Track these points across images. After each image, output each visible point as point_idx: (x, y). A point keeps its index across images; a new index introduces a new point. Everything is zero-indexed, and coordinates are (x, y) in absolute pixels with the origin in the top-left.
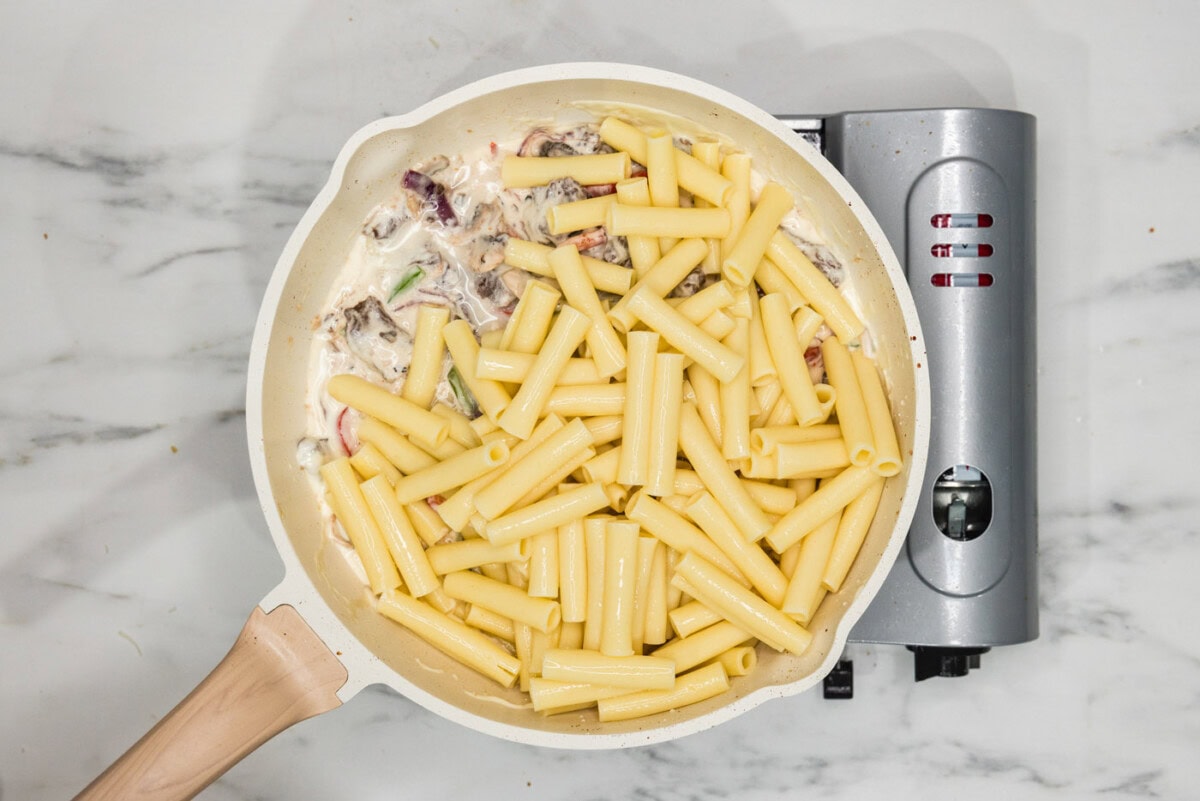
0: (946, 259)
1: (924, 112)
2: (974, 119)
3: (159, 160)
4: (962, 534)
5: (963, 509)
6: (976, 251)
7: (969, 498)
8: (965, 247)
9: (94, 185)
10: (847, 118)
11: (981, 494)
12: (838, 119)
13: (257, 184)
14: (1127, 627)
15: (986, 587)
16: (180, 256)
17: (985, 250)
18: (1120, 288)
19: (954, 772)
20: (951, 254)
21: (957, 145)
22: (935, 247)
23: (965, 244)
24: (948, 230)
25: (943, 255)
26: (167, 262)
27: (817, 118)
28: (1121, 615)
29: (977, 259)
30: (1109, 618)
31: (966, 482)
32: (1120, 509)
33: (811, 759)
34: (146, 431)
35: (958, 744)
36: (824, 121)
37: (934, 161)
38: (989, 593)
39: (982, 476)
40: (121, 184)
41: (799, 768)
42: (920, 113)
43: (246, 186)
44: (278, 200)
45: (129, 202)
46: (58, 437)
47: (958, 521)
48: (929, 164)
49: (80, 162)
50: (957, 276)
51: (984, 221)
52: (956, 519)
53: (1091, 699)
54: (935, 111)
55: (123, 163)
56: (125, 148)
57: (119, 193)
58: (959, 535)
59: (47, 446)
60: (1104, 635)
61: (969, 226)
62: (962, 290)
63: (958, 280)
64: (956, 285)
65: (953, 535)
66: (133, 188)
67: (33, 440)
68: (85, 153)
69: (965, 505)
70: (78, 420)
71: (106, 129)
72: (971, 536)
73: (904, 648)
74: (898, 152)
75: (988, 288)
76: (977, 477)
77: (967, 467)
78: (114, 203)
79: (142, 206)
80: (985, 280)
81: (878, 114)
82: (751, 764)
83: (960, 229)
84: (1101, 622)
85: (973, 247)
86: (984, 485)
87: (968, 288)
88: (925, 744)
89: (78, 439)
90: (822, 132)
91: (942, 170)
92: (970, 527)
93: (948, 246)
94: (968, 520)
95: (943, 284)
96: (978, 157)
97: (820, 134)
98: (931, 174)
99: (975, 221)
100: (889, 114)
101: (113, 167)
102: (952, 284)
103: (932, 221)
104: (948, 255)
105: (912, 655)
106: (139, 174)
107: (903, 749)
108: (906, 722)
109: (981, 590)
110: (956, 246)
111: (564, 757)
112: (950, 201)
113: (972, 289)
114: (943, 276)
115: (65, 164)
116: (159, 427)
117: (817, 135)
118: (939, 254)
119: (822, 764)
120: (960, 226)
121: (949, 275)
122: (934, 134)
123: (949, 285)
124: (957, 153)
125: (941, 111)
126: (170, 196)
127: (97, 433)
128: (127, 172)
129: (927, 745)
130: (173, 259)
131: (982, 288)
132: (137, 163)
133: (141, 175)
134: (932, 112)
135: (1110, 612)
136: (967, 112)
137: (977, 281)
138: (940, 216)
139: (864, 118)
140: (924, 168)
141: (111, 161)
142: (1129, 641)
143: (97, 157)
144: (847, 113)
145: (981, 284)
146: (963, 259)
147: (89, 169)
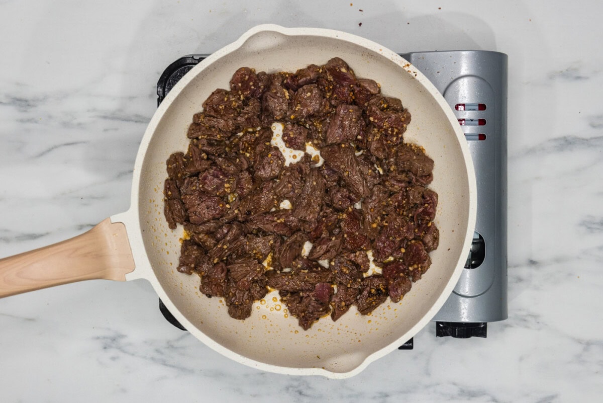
1: (452, 52)
2: (477, 55)
3: (45, 99)
4: (469, 266)
6: (477, 122)
7: (473, 247)
8: (472, 120)
9: (11, 112)
10: (413, 55)
11: (479, 245)
12: (408, 56)
13: (94, 110)
14: (538, 323)
15: (481, 293)
16: (56, 147)
17: (482, 122)
19: (453, 398)
20: (465, 124)
21: (467, 69)
23: (472, 118)
26: (49, 150)
28: (535, 316)
29: (478, 126)
30: (529, 319)
32: (532, 263)
33: (380, 393)
34: (41, 236)
35: (454, 384)
37: (457, 77)
38: (483, 295)
40: (25, 111)
41: (374, 398)
42: (450, 52)
43: (88, 111)
44: (105, 117)
45: (29, 120)
48: (454, 78)
49: (4, 101)
50: (468, 135)
51: (482, 107)
53: (521, 359)
55: (26, 101)
56: (28, 93)
57: (25, 116)
60: (526, 327)
61: (474, 110)
62: (471, 142)
63: (469, 137)
66: (32, 113)
68: (7, 96)
70: (6, 231)
71: (18, 84)
72: (474, 266)
74: (438, 72)
75: (484, 141)
76: (478, 236)
78: (22, 121)
79: (36, 122)
80: (482, 137)
81: (428, 53)
82: (350, 396)
84: (525, 320)
85: (476, 120)
86: (482, 241)
87: (474, 141)
89: (7, 240)
91: (461, 81)
92: (474, 262)
93: (463, 120)
94: (472, 258)
96: (476, 74)
98: (455, 83)
99: (477, 107)
100: (434, 53)
101: (21, 103)
103: (455, 108)
106: (34, 106)
107: (427, 387)
108: (428, 373)
109: (478, 294)
110: (466, 120)
112: (464, 97)
116: (47, 234)
119: (387, 396)
120: (471, 110)
122: (457, 64)
124: (467, 73)
125: (460, 52)
126: (50, 117)
127: (16, 237)
128: (28, 105)
129: (439, 384)
130: (53, 148)
131: (480, 141)
132: (34, 101)
133: (36, 106)
134: (456, 52)
135: (530, 315)
136: (473, 52)
137: (478, 137)
138: (460, 105)
139: (421, 55)
140: (452, 80)
141: (20, 100)
142: (539, 330)
143: (13, 98)
144: (412, 53)
145: (480, 139)
146: (470, 126)
147: (9, 104)
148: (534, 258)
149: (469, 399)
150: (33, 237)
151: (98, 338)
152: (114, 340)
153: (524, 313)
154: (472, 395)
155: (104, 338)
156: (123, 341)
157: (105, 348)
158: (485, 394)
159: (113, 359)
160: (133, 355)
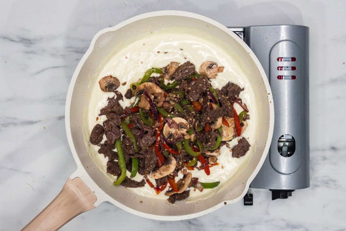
0: (282, 71)
2: (291, 28)
3: (41, 39)
5: (287, 147)
6: (291, 69)
7: (289, 144)
8: (287, 67)
9: (20, 47)
10: (252, 28)
11: (292, 143)
12: (249, 28)
13: (71, 47)
14: (335, 185)
15: (294, 171)
16: (47, 69)
17: (293, 68)
18: (334, 81)
19: (282, 228)
20: (283, 69)
21: (285, 36)
22: (278, 67)
23: (287, 66)
24: (282, 62)
25: (281, 70)
26: (43, 71)
27: (242, 28)
28: (334, 181)
29: (291, 71)
30: (330, 182)
31: (288, 139)
32: (333, 148)
33: (238, 224)
34: (36, 122)
35: (283, 220)
36: (244, 29)
37: (278, 41)
38: (295, 173)
39: (293, 137)
40: (28, 47)
41: (234, 227)
42: (274, 26)
43: (67, 48)
44: (77, 52)
45: (31, 52)
46: (9, 124)
47: (285, 151)
48: (276, 42)
49: (16, 40)
50: (285, 76)
51: (293, 59)
52: (285, 150)
53: (324, 206)
55: (29, 40)
56: (30, 36)
58: (285, 155)
59: (6, 127)
60: (328, 187)
61: (289, 61)
62: (286, 80)
63: (285, 77)
66: (33, 48)
67: (1, 125)
68: (18, 37)
70: (15, 118)
71: (25, 30)
72: (289, 156)
73: (268, 190)
74: (267, 38)
75: (295, 80)
76: (291, 138)
77: (288, 135)
78: (27, 52)
79: (35, 53)
80: (293, 77)
81: (261, 27)
82: (220, 226)
83: (286, 62)
84: (327, 183)
85: (290, 67)
86: (293, 140)
87: (288, 80)
88: (273, 220)
89: (15, 124)
90: (244, 32)
91: (280, 44)
92: (289, 153)
93: (282, 67)
94: (288, 151)
95: (281, 79)
96: (291, 40)
97: (243, 33)
98: (277, 45)
99: (291, 59)
100: (264, 27)
101: (26, 41)
102: (283, 79)
103: (277, 60)
104: (282, 70)
105: (271, 192)
106: (34, 44)
107: (267, 221)
108: (267, 213)
109: (292, 172)
110: (285, 67)
111: (163, 223)
112: (283, 53)
113: (290, 80)
114: (281, 76)
115: (12, 40)
116: (40, 121)
117: (242, 33)
118: (280, 70)
119: (242, 226)
120: (286, 61)
121: (283, 76)
122: (278, 33)
123: (282, 79)
124: (285, 39)
125: (280, 26)
126: (44, 50)
127: (21, 123)
128: (31, 43)
130: (45, 69)
132: (34, 40)
134: (277, 26)
135: (330, 180)
136: (288, 26)
138: (280, 58)
139: (256, 28)
140: (275, 43)
141: (26, 40)
142: (336, 189)
143: (22, 38)
144: (251, 26)
145: (292, 79)
146: (287, 71)
147: (19, 42)
148: (335, 146)
150: (31, 123)
153: (327, 179)
154: (294, 227)
158: (301, 227)
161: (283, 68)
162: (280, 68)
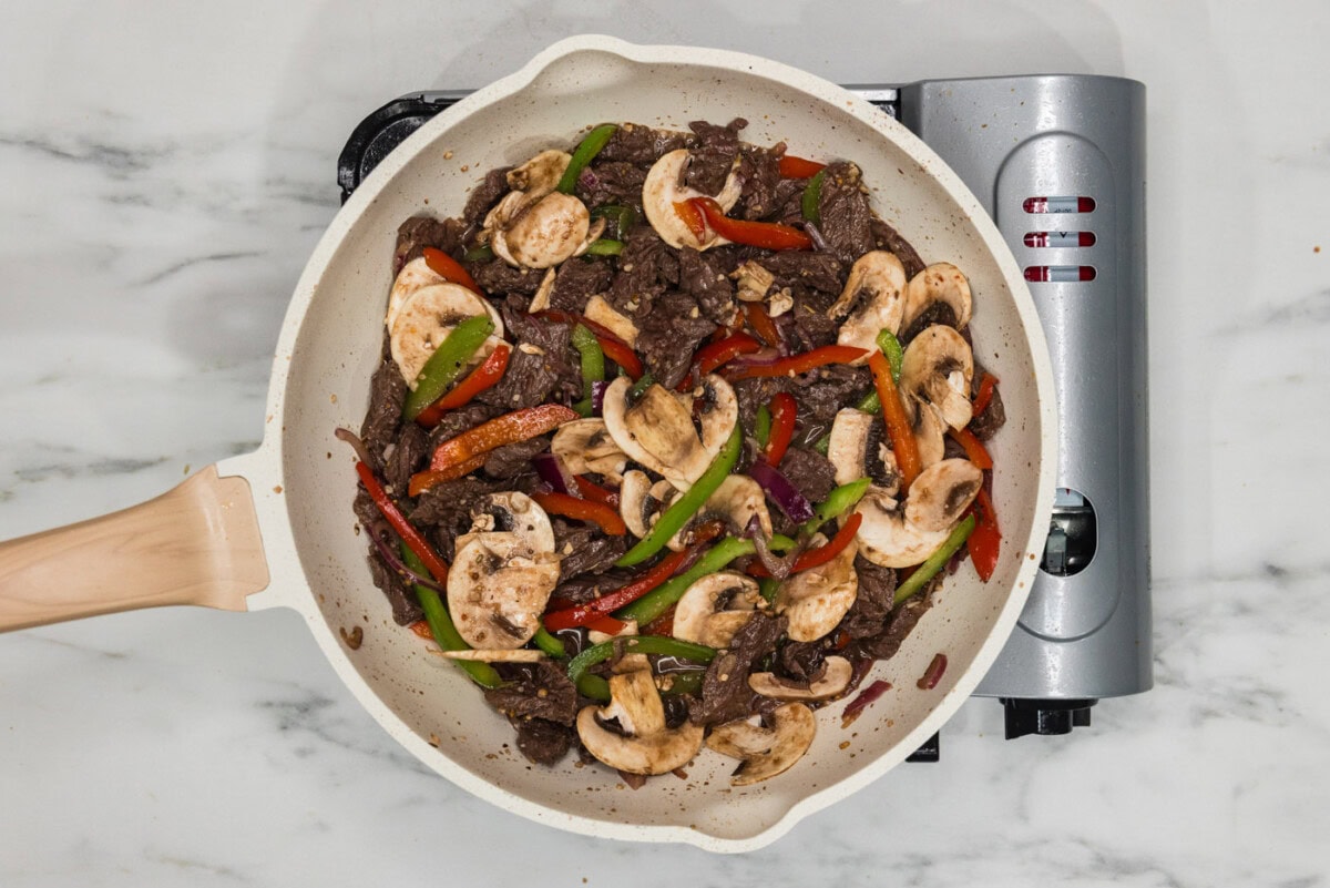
0: (1042, 249)
1: (1014, 80)
2: (1073, 86)
3: (168, 151)
4: (1062, 568)
5: (1064, 539)
6: (1076, 240)
7: (1070, 526)
8: (1064, 235)
9: (92, 178)
10: (926, 87)
11: (1083, 522)
12: (916, 88)
13: (282, 181)
14: (1281, 710)
15: (1091, 629)
16: (190, 262)
17: (1086, 239)
18: (1279, 316)
20: (1048, 244)
21: (1053, 117)
22: (1029, 236)
23: (1063, 230)
24: (1044, 215)
25: (1039, 245)
26: (175, 269)
27: (892, 89)
28: (1275, 695)
29: (1076, 249)
30: (1259, 699)
31: (1066, 508)
32: (1274, 571)
33: (912, 856)
34: (148, 464)
35: (1083, 842)
36: (899, 92)
37: (1027, 136)
38: (1093, 636)
39: (1085, 500)
40: (124, 178)
41: (898, 867)
42: (1011, 80)
43: (268, 183)
44: (306, 199)
45: (132, 199)
46: (45, 469)
47: (1058, 554)
48: (1021, 139)
49: (75, 152)
50: (1055, 269)
51: (1086, 205)
52: (1055, 551)
53: (1238, 791)
54: (1028, 78)
55: (126, 154)
56: (127, 136)
57: (122, 188)
58: (1059, 570)
59: (33, 481)
60: (1252, 718)
61: (1068, 211)
62: (1061, 286)
63: (1056, 274)
64: (1053, 280)
65: (1052, 570)
66: (138, 182)
67: (17, 473)
68: (82, 141)
69: (1065, 534)
70: (68, 450)
71: (108, 114)
72: (1072, 570)
73: (998, 700)
74: (985, 126)
75: (1090, 283)
76: (1080, 503)
77: (1068, 490)
78: (114, 200)
79: (146, 203)
80: (1087, 273)
81: (961, 83)
82: (842, 861)
83: (1056, 215)
84: (1251, 703)
85: (1072, 235)
86: (1089, 511)
87: (1067, 283)
88: (1043, 840)
89: (69, 472)
90: (897, 104)
91: (1036, 147)
92: (1072, 560)
93: (1044, 235)
94: (1069, 552)
95: (1038, 279)
96: (1076, 132)
97: (894, 106)
98: (1023, 151)
99: (1075, 205)
100: (974, 82)
101: (114, 157)
102: (1049, 278)
103: (1025, 206)
104: (1044, 245)
106: (144, 166)
107: (1020, 846)
108: (1022, 814)
109: (1084, 633)
110: (1053, 235)
111: (626, 849)
112: (1046, 183)
113: (1072, 284)
114: (1038, 269)
115: (57, 153)
116: (162, 460)
117: (891, 107)
118: (1036, 244)
119: (926, 863)
120: (1058, 211)
121: (1046, 268)
122: (1027, 106)
123: (1045, 280)
124: (1053, 126)
125: (1033, 78)
126: (180, 193)
127: (90, 466)
128: (131, 164)
129: (1046, 842)
130: (182, 265)
131: (1083, 283)
132: (143, 154)
133: (148, 168)
134: (1024, 79)
135: (1262, 691)
136: (1064, 78)
137: (1077, 274)
138: (1035, 200)
139: (945, 87)
140: (1017, 143)
141: (112, 151)
142: (1281, 725)
143: (97, 147)
144: (925, 81)
145: (1082, 278)
146: (1061, 249)
147: (85, 159)
148: (1279, 562)
149: (1115, 879)
150: (130, 466)
151: (269, 704)
152: (305, 709)
153: (1248, 686)
154: (1123, 868)
155: (283, 705)
156: (325, 715)
157: (284, 728)
158: (1151, 868)
159: (302, 753)
160: (347, 746)
161: (1047, 238)
162: (1035, 239)
